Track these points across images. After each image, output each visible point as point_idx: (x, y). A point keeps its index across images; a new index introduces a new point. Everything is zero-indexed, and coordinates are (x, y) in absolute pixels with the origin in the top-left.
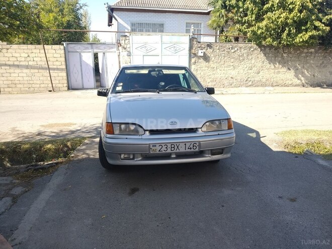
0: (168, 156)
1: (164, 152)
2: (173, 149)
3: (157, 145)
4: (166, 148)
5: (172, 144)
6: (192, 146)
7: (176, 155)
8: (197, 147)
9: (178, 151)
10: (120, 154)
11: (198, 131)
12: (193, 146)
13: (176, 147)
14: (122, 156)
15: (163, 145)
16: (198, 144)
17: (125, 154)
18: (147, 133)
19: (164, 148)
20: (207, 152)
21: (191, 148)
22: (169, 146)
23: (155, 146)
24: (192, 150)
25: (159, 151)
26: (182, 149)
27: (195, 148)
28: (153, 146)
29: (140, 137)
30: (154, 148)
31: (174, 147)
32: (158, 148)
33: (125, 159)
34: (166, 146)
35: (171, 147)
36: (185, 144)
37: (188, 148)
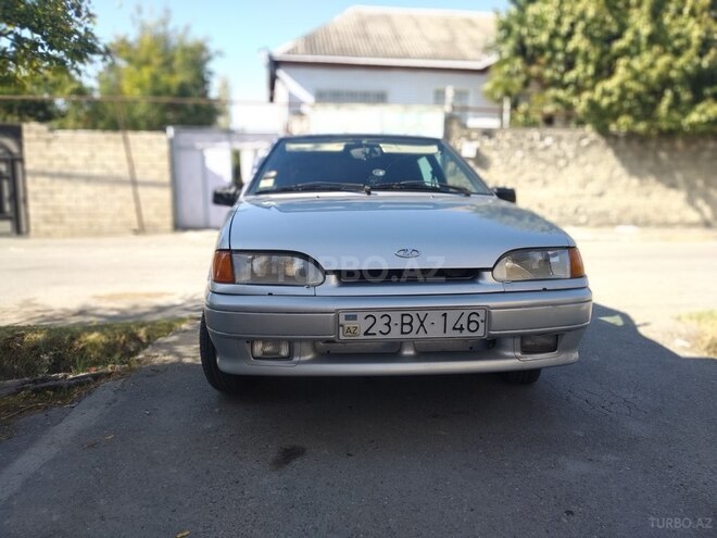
0: (391, 352)
1: (379, 336)
2: (407, 328)
3: (361, 316)
4: (388, 324)
5: (405, 313)
6: (464, 321)
7: (416, 350)
8: (482, 325)
9: (422, 334)
10: (252, 342)
11: (482, 277)
12: (469, 322)
13: (416, 324)
14: (258, 348)
15: (378, 315)
16: (482, 317)
17: (265, 341)
18: (332, 279)
19: (380, 326)
20: (510, 342)
21: (461, 329)
22: (396, 318)
23: (355, 318)
24: (466, 333)
25: (366, 333)
26: (435, 330)
27: (473, 326)
28: (347, 318)
29: (311, 292)
30: (350, 324)
31: (410, 324)
32: (362, 324)
33: (266, 356)
34: (386, 320)
35: (403, 324)
36: (445, 315)
37: (454, 329)
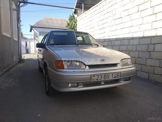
1: (100, 80)
2: (105, 78)
3: (96, 76)
4: (101, 77)
5: (105, 74)
7: (104, 83)
9: (108, 79)
10: (68, 83)
11: (118, 65)
12: (117, 75)
13: (107, 77)
14: (70, 85)
15: (99, 75)
16: (120, 74)
17: (71, 83)
18: (87, 67)
19: (100, 78)
20: (122, 79)
21: (116, 77)
22: (103, 76)
23: (95, 76)
25: (97, 80)
26: (111, 78)
27: (118, 76)
28: (93, 76)
30: (93, 78)
31: (106, 77)
33: (72, 87)
34: (101, 76)
35: (104, 77)
36: (113, 74)
37: (114, 77)
